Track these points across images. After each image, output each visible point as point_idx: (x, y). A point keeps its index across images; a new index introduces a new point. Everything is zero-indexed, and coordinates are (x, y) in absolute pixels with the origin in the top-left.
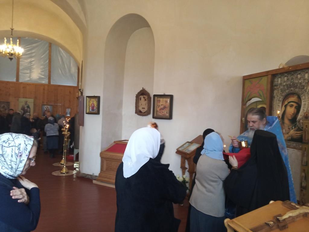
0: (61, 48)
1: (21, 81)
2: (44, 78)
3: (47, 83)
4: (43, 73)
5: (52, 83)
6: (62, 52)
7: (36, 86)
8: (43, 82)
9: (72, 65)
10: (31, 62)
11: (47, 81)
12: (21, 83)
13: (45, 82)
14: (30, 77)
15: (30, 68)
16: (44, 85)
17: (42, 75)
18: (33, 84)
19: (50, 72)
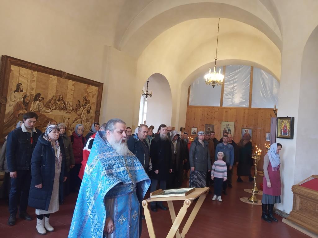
0: (262, 70)
1: (224, 105)
2: (245, 102)
3: (248, 107)
4: (244, 97)
5: (252, 107)
6: (265, 74)
7: (238, 110)
8: (244, 106)
9: (274, 86)
10: (233, 88)
11: (248, 104)
12: (225, 108)
13: (246, 105)
14: (232, 101)
15: (232, 93)
16: (244, 109)
17: (243, 99)
18: (235, 108)
19: (251, 95)
